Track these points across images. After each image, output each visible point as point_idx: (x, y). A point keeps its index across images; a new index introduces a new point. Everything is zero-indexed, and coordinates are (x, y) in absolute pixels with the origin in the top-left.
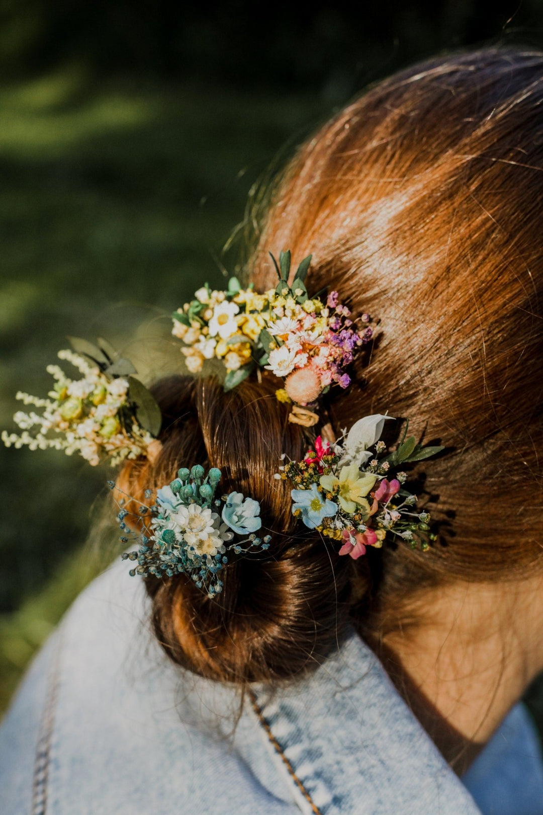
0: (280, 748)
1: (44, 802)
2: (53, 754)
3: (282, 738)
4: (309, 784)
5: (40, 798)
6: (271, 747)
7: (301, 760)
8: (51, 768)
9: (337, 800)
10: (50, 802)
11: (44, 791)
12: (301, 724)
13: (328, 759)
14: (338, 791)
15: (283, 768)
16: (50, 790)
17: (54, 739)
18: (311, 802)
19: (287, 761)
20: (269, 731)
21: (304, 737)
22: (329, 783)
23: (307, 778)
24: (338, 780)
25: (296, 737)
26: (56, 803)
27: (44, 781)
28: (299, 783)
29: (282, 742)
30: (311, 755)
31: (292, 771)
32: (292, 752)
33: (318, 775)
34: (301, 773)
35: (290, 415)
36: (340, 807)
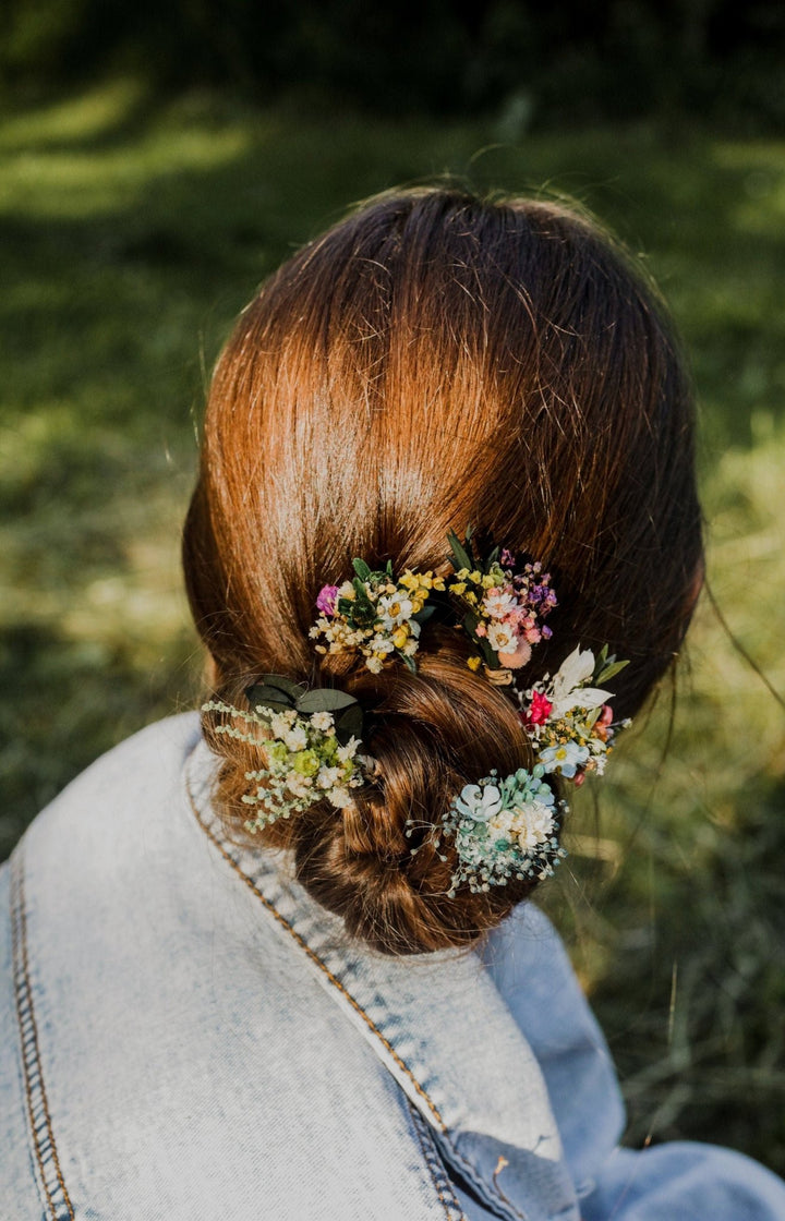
0: (288, 924)
1: (34, 1028)
2: (33, 981)
4: (322, 955)
5: (28, 1025)
6: (277, 926)
7: (311, 933)
8: (34, 995)
10: (40, 1026)
11: (31, 1018)
15: (294, 944)
16: (37, 1015)
17: (31, 968)
18: (326, 971)
19: (297, 936)
20: (274, 911)
23: (319, 950)
26: (48, 1026)
27: (30, 1008)
28: (312, 954)
29: (289, 919)
31: (303, 944)
32: (301, 927)
34: (313, 944)
36: (356, 974)
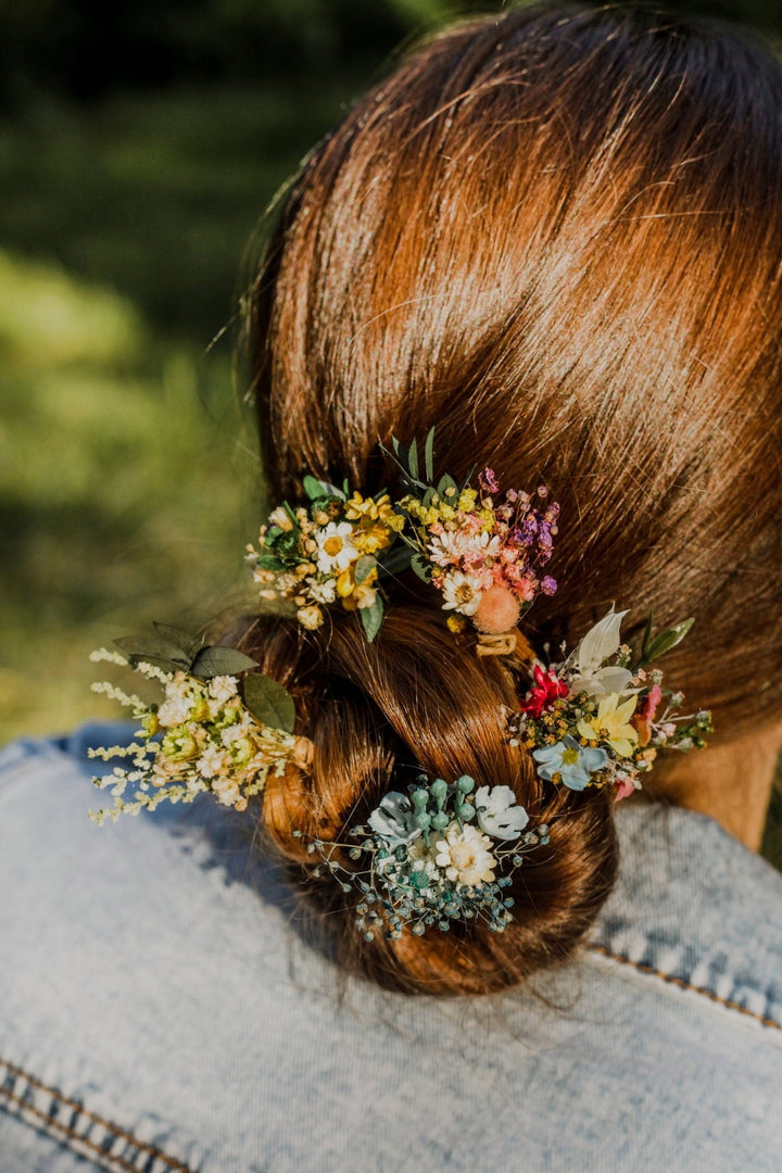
0: (685, 982)
3: (677, 970)
4: (738, 998)
6: (674, 988)
7: (713, 980)
9: (770, 996)
12: (688, 941)
13: (736, 960)
14: (764, 986)
15: (704, 1000)
18: (752, 1015)
19: (701, 990)
20: (656, 973)
21: (699, 953)
22: (752, 984)
23: (732, 995)
24: (757, 975)
25: (691, 958)
28: (728, 1003)
29: (680, 974)
30: (717, 967)
31: (713, 996)
32: (700, 977)
33: (738, 983)
34: (723, 992)
35: (478, 646)
